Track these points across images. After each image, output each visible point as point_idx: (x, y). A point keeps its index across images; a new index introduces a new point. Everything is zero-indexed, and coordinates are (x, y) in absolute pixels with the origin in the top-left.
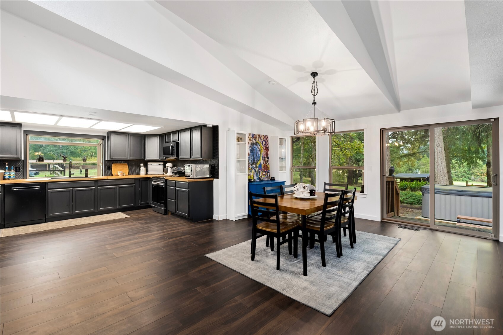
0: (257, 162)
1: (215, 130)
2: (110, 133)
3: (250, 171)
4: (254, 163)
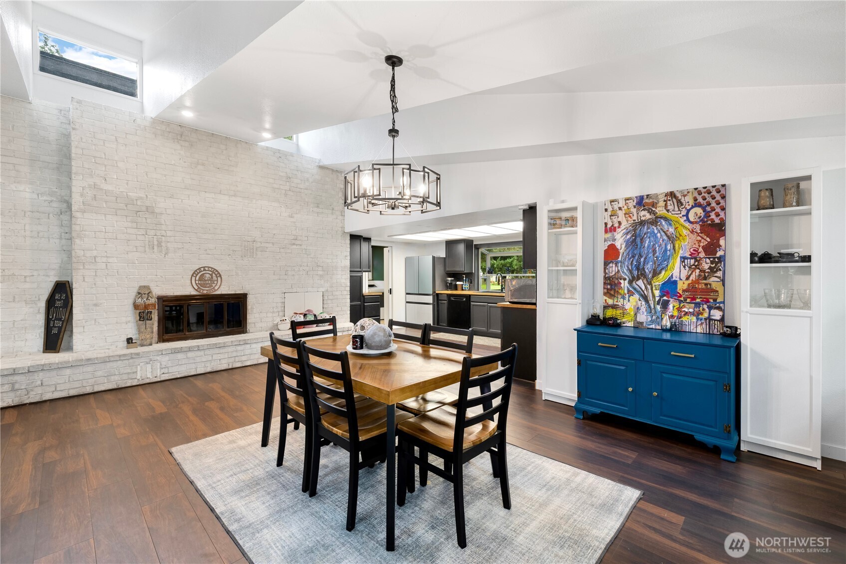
0: (656, 273)
3: (624, 298)
4: (642, 275)
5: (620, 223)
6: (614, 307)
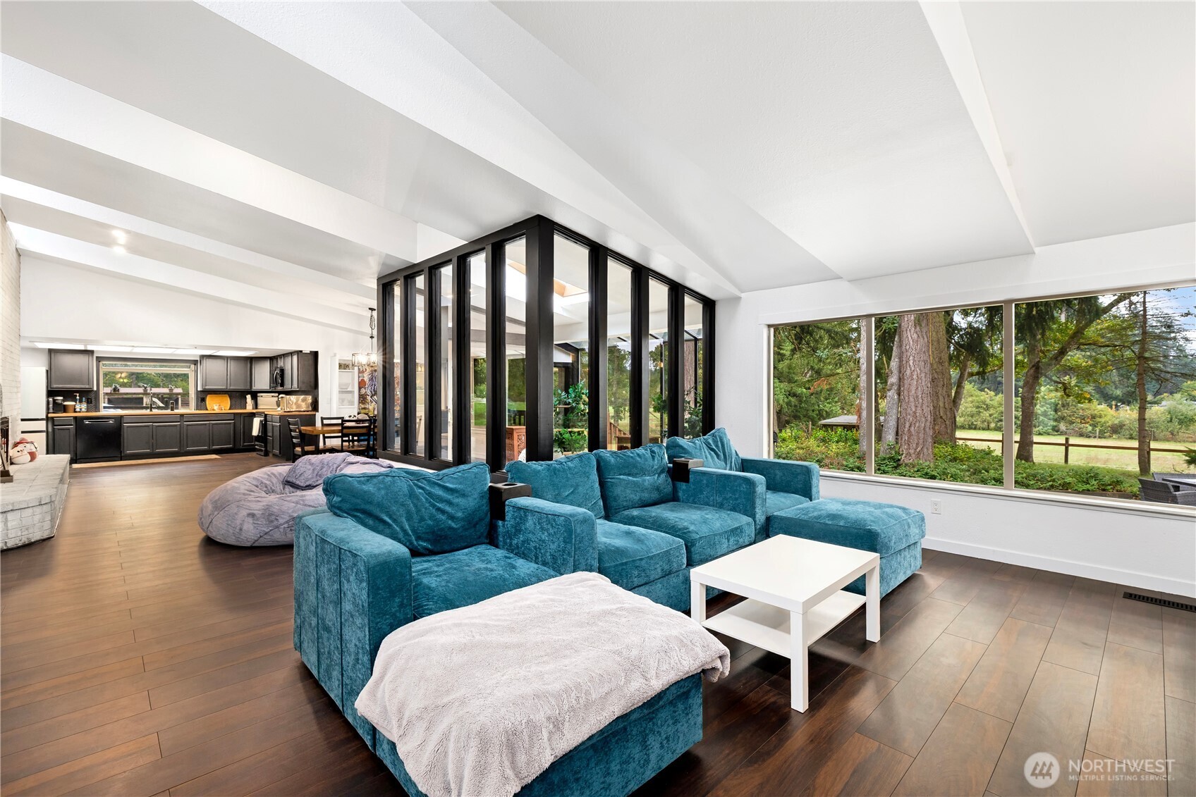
1: (315, 355)
2: (203, 357)
3: (368, 403)
4: (376, 394)
5: (366, 370)
6: (365, 408)
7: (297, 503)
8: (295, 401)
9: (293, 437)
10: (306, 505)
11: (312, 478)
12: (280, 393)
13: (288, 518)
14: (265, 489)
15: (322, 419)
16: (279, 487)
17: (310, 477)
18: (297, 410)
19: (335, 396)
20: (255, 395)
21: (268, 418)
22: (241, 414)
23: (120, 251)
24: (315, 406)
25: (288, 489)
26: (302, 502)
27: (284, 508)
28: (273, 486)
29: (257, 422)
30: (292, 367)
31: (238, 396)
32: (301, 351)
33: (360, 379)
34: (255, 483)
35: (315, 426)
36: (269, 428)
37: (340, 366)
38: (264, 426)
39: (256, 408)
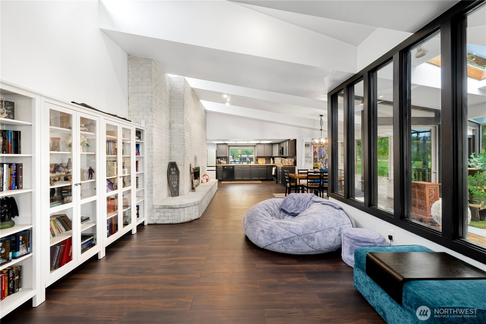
0: (324, 157)
1: (295, 141)
2: (257, 144)
3: (318, 163)
4: (321, 158)
5: (317, 146)
6: (316, 165)
7: (286, 229)
8: (287, 161)
9: (286, 179)
10: (291, 232)
11: (294, 208)
12: (282, 157)
13: (281, 239)
14: (271, 213)
15: (298, 170)
16: (277, 212)
17: (293, 207)
18: (288, 165)
19: (304, 159)
20: (273, 158)
21: (278, 168)
22: (269, 166)
23: (228, 104)
24: (295, 163)
25: (282, 214)
26: (288, 229)
27: (279, 232)
28: (275, 211)
29: (274, 169)
30: (286, 146)
31: (268, 158)
32: (290, 140)
33: (314, 151)
34: (267, 208)
35: (295, 173)
36: (278, 172)
37: (306, 145)
38: (276, 171)
39: (274, 163)
